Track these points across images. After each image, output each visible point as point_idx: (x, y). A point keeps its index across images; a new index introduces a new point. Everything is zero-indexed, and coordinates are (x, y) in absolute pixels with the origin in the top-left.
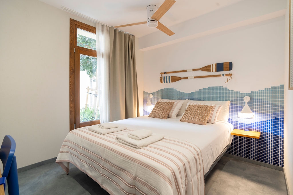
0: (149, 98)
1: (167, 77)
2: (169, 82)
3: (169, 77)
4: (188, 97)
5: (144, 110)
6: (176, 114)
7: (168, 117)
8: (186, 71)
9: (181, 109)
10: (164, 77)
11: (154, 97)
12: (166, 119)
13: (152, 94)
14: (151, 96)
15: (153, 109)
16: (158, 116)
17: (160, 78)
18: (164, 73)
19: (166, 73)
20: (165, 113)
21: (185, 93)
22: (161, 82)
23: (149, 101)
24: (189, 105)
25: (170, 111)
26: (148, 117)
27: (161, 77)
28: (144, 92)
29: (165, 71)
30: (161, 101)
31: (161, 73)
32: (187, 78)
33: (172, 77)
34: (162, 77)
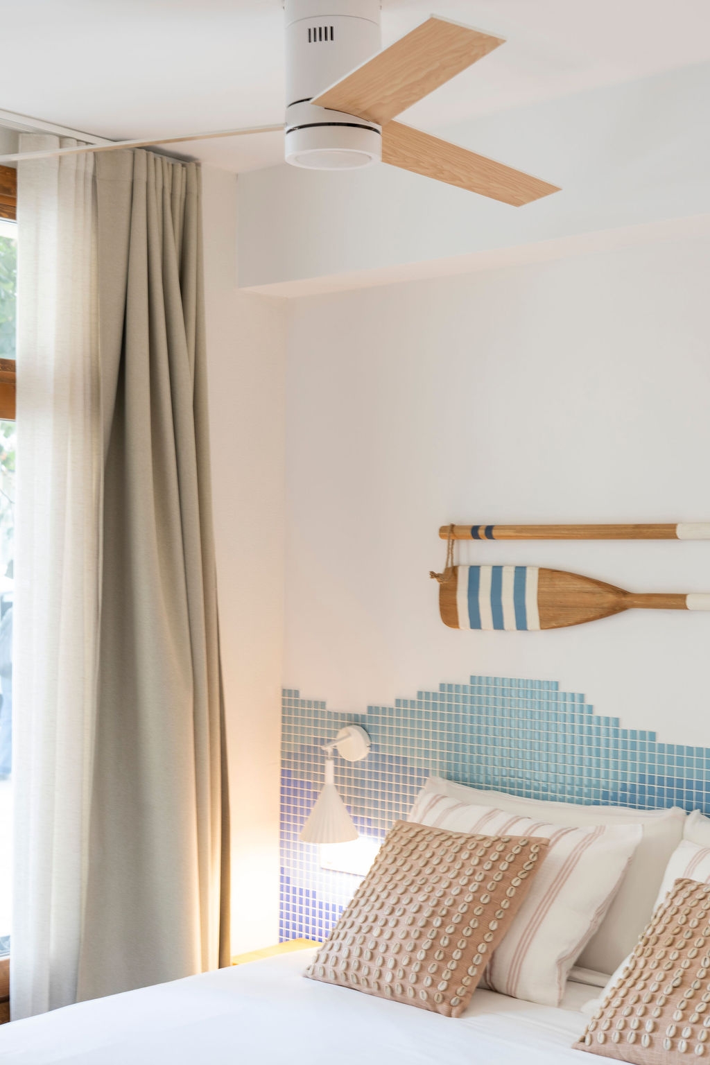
0: (330, 765)
1: (497, 571)
2: (521, 624)
3: (520, 571)
4: (690, 784)
5: (285, 880)
6: (560, 962)
7: (489, 987)
8: (665, 532)
9: (611, 907)
10: (474, 571)
11: (377, 759)
12: (463, 1011)
13: (357, 721)
14: (354, 746)
15: (365, 871)
16: (388, 977)
17: (435, 584)
18: (475, 532)
19: (489, 532)
20: (457, 955)
21: (661, 739)
22: (449, 615)
23: (331, 803)
24: (682, 883)
25: (500, 935)
26: (311, 975)
27: (440, 570)
28: (290, 697)
29: (483, 520)
30: (428, 822)
31: (443, 530)
32: (675, 601)
33: (548, 574)
34: (453, 571)
